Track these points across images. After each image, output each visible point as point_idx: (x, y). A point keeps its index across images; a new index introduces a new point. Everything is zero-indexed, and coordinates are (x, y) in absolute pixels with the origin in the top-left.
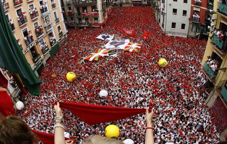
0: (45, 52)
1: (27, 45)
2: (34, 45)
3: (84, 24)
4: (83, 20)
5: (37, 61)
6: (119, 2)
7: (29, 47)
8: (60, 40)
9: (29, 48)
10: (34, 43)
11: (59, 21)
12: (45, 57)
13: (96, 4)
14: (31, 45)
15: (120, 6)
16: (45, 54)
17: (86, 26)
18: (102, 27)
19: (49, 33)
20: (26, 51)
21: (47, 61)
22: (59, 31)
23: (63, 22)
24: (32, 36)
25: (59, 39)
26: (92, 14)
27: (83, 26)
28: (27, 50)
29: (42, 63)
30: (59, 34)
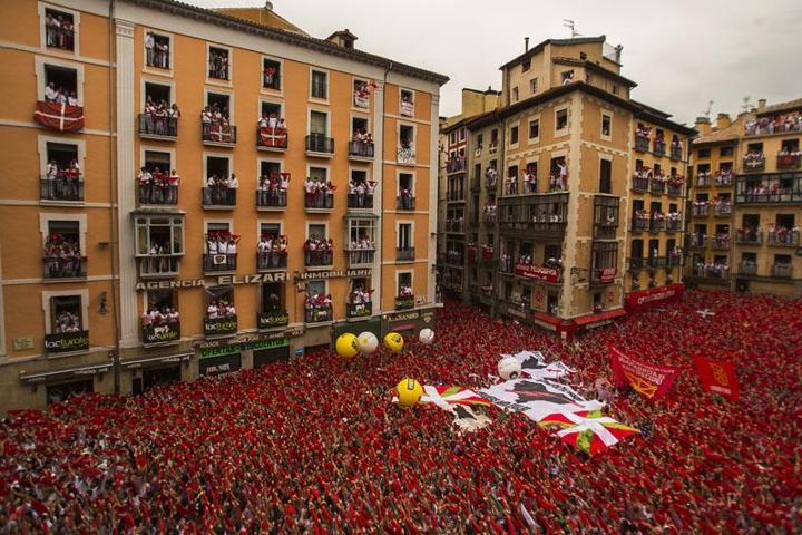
0: (313, 321)
1: (258, 266)
2: (282, 278)
3: (517, 307)
4: (517, 291)
5: (268, 326)
6: (735, 270)
7: (263, 274)
8: (393, 316)
9: (262, 278)
10: (283, 275)
11: (413, 259)
12: (304, 332)
13: (563, 239)
14: (273, 274)
15: (738, 290)
16: (309, 325)
17: (518, 314)
18: (564, 334)
19: (354, 273)
20: (247, 281)
21: (307, 349)
22: (400, 290)
23: (430, 267)
24: (286, 254)
25: (393, 312)
26: (542, 275)
27: (513, 312)
28: (251, 278)
29: (285, 344)
30: (398, 299)
